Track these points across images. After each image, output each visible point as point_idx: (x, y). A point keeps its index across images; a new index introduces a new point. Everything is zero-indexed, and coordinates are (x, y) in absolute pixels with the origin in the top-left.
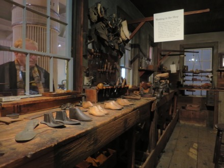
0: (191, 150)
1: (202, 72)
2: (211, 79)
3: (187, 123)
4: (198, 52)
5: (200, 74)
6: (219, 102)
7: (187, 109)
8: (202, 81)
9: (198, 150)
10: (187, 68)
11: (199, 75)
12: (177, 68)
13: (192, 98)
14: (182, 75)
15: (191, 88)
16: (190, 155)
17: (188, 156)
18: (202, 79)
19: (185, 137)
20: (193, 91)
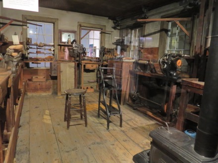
0: (45, 117)
1: (45, 45)
2: (53, 52)
3: (34, 94)
4: (41, 26)
5: (44, 48)
6: (60, 72)
7: (34, 81)
8: (45, 54)
9: (50, 115)
10: (31, 41)
11: (42, 48)
12: (20, 40)
13: (37, 70)
14: (26, 48)
15: (36, 60)
16: (45, 121)
17: (44, 123)
18: (46, 52)
19: (36, 107)
20: (37, 63)
